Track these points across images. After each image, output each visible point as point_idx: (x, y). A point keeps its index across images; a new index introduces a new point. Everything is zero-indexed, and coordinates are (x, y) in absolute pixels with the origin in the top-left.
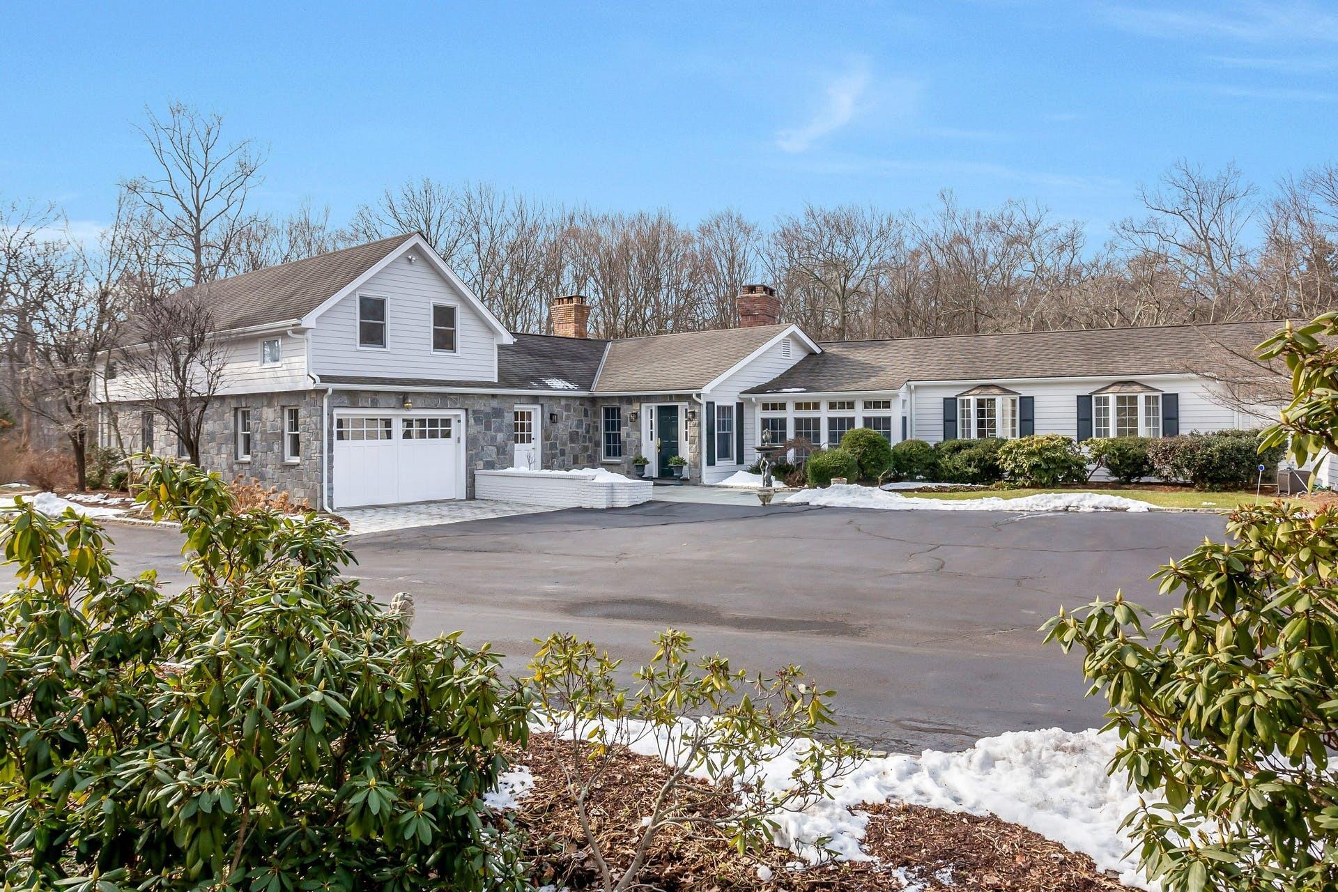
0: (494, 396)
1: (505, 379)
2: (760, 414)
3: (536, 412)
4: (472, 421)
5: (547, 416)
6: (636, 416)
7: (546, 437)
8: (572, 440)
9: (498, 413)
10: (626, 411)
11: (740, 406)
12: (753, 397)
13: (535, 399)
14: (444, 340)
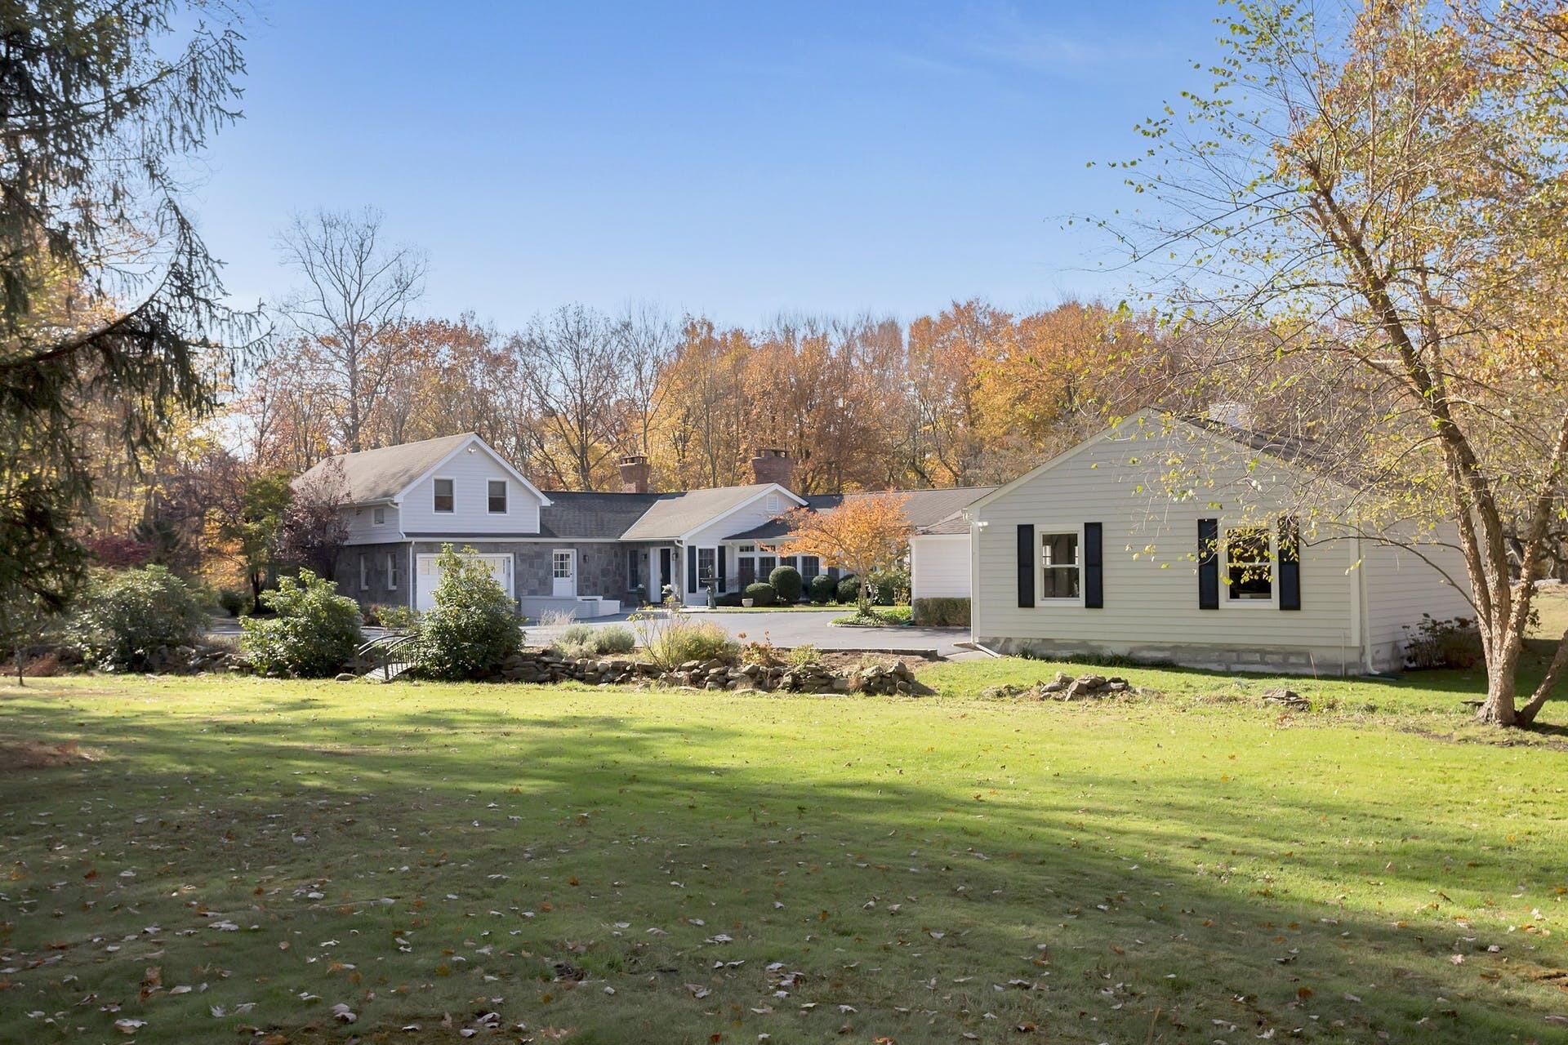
0: (536, 543)
1: (546, 531)
2: (738, 555)
3: (572, 553)
4: (518, 561)
5: (581, 557)
6: (646, 556)
7: (580, 573)
8: (604, 576)
9: (539, 555)
10: (641, 551)
11: (722, 550)
12: (730, 542)
13: (571, 545)
14: (497, 504)
